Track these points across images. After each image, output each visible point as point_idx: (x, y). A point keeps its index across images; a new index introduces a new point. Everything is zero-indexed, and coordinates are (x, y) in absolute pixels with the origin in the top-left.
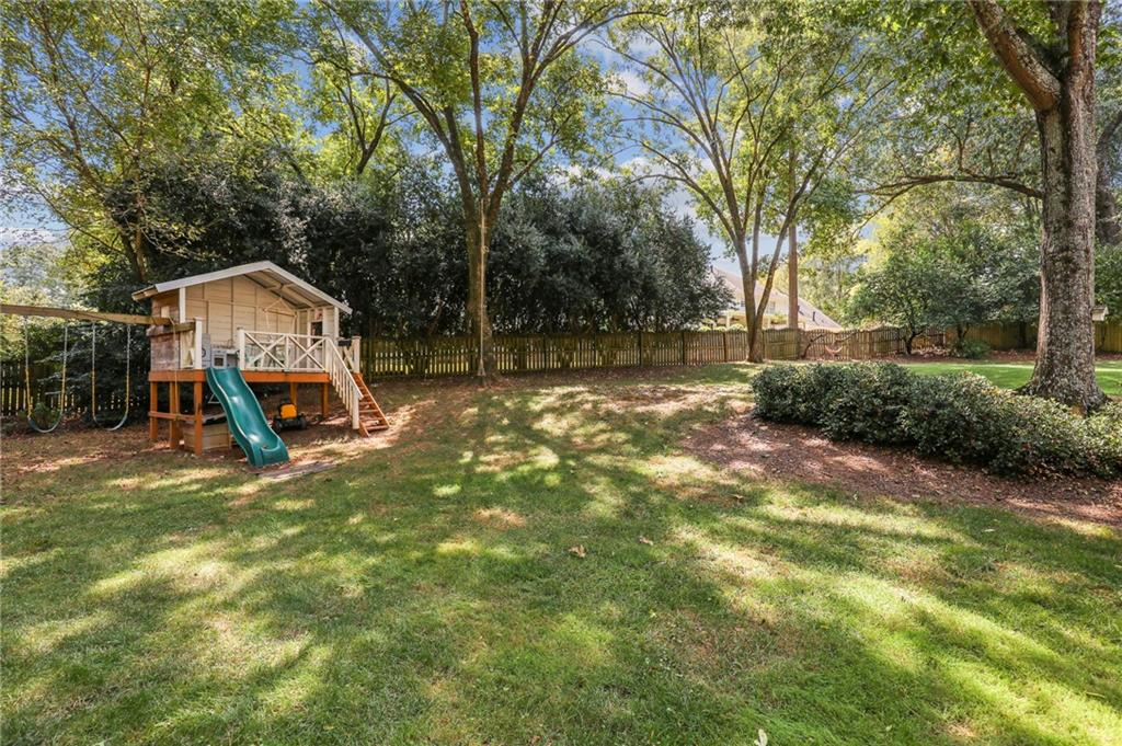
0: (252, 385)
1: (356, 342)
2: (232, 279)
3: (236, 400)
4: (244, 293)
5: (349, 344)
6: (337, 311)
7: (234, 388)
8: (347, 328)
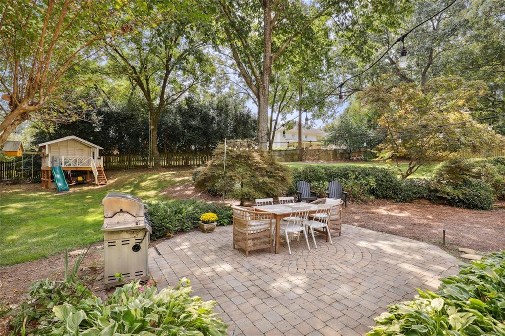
0: (64, 171)
1: (102, 158)
2: (67, 140)
3: (58, 176)
4: (71, 144)
5: (100, 159)
6: (98, 149)
7: (58, 171)
8: (101, 154)
